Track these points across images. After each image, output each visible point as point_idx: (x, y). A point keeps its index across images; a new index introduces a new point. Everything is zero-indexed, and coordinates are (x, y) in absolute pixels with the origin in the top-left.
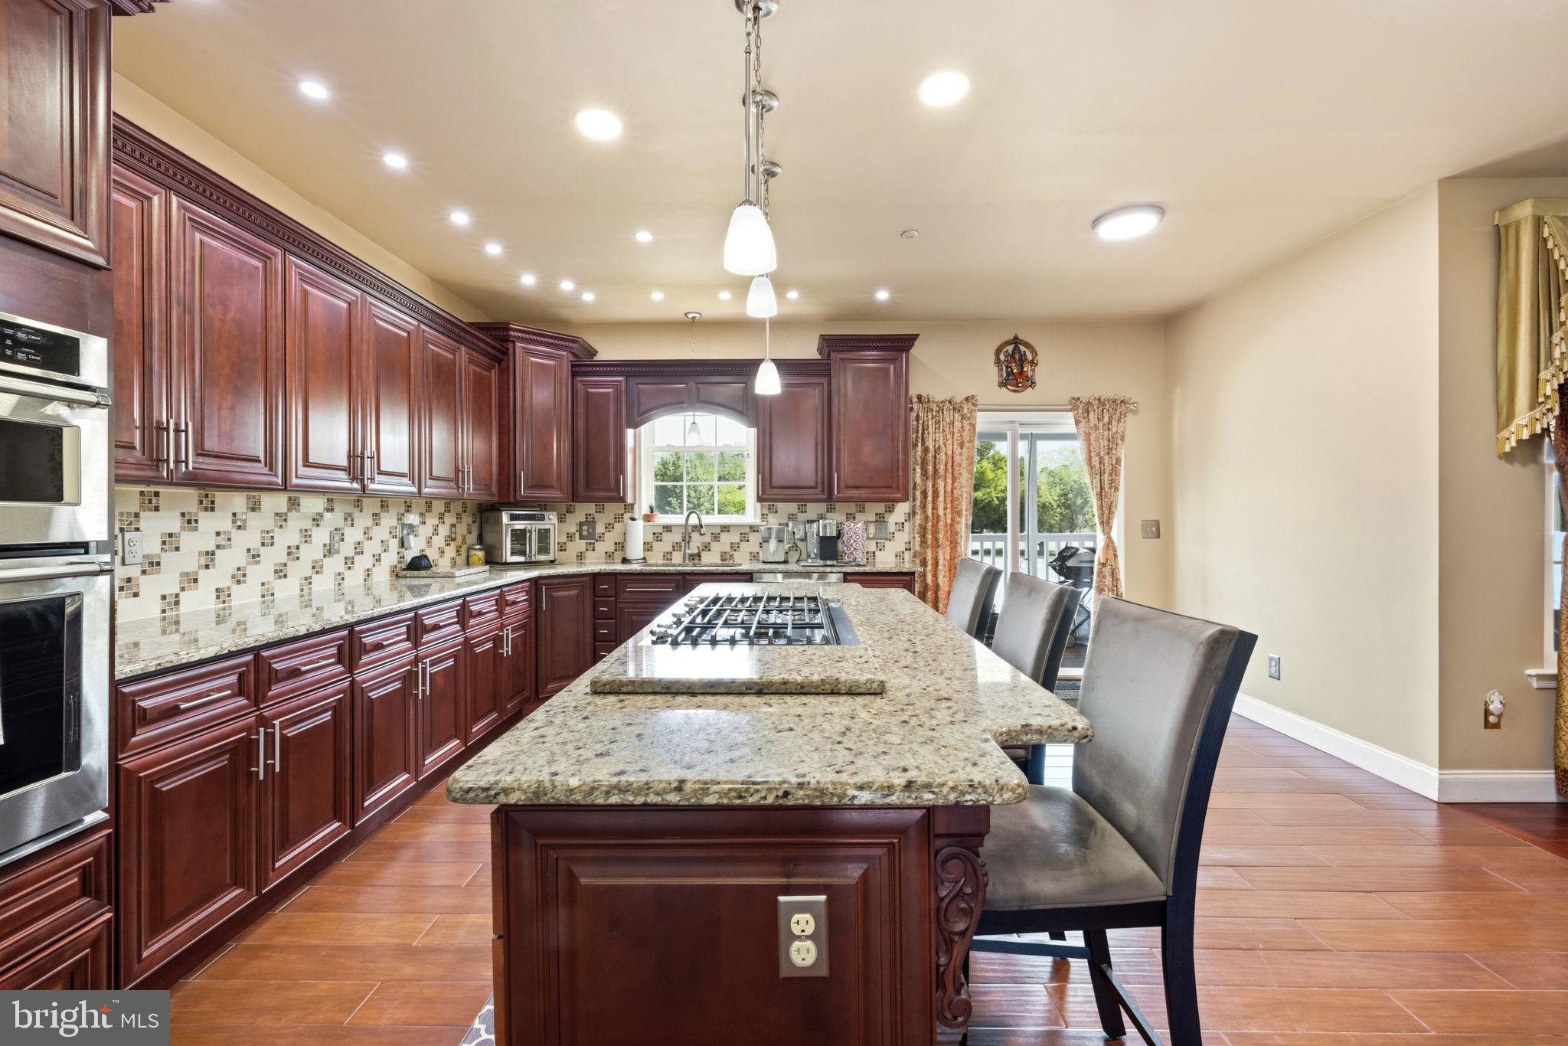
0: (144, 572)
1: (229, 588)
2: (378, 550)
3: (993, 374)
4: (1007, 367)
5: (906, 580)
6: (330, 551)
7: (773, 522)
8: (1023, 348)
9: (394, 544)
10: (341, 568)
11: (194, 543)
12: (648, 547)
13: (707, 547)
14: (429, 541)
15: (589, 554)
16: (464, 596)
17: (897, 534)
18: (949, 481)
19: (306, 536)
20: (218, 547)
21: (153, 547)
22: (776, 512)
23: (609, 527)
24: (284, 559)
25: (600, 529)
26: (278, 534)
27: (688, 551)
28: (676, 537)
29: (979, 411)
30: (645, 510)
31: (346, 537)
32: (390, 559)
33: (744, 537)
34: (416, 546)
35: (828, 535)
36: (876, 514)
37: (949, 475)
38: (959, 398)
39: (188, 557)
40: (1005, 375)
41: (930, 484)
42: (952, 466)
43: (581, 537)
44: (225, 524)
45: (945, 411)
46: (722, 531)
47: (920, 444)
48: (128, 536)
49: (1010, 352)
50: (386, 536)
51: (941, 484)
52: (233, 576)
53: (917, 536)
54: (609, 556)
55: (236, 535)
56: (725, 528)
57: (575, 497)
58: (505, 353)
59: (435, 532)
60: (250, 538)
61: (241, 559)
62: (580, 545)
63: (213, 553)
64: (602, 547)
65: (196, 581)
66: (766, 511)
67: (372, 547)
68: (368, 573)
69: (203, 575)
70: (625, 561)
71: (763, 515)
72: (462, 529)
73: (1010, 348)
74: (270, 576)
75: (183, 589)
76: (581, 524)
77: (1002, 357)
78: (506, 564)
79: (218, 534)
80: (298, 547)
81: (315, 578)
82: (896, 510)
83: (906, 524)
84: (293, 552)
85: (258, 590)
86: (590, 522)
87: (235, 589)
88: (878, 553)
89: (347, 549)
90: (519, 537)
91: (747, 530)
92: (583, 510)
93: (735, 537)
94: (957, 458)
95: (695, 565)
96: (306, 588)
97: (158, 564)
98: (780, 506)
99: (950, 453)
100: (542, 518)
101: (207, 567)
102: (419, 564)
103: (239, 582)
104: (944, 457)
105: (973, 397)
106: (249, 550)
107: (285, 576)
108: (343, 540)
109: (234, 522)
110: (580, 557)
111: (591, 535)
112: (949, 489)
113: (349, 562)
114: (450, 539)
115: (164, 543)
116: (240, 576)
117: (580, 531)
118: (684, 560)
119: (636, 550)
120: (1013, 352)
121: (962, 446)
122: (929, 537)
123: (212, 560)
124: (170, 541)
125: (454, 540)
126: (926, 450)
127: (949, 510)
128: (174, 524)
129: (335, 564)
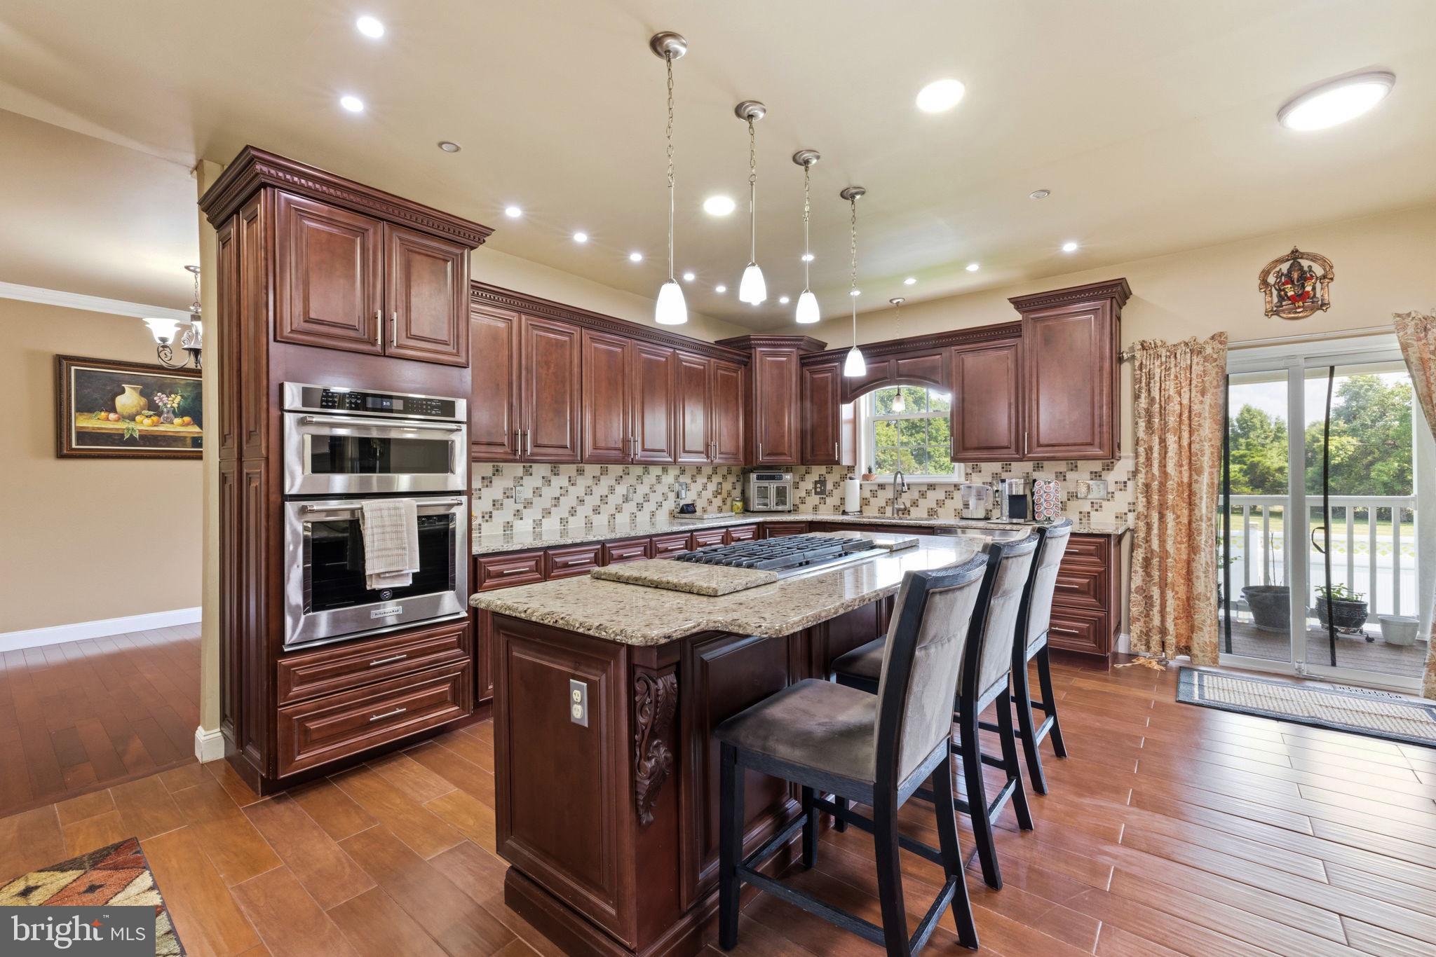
0: (525, 507)
1: (567, 518)
2: (660, 499)
3: (1259, 301)
4: (1279, 290)
5: (1100, 543)
6: (626, 499)
7: (977, 481)
8: (1305, 263)
9: (672, 496)
10: (635, 510)
11: (549, 493)
12: (865, 502)
13: (915, 504)
14: (699, 495)
15: (822, 506)
16: (692, 531)
17: (1118, 495)
18: (1186, 435)
19: (612, 490)
20: (561, 495)
21: (529, 494)
22: (980, 471)
23: (836, 485)
24: (598, 503)
25: (829, 486)
26: (594, 488)
27: (896, 506)
28: (889, 493)
29: (1229, 349)
30: (864, 471)
31: (637, 491)
32: (670, 504)
33: (949, 495)
34: (687, 498)
35: (1014, 493)
36: (1091, 473)
37: (1185, 428)
38: (1203, 338)
39: (545, 501)
40: (1275, 300)
41: (1156, 440)
42: (1190, 418)
43: (816, 493)
44: (565, 483)
45: (1178, 356)
46: (928, 489)
47: (1143, 395)
48: (517, 488)
49: (1285, 271)
50: (666, 490)
51: (1171, 439)
52: (570, 512)
53: (1140, 496)
54: (836, 508)
55: (571, 489)
56: (932, 487)
57: (804, 461)
58: (750, 357)
59: (705, 488)
60: (579, 490)
61: (574, 503)
62: (815, 499)
63: (559, 499)
64: (832, 501)
65: (550, 513)
66: (970, 471)
67: (655, 498)
68: (653, 514)
69: (553, 510)
70: (844, 513)
71: (967, 474)
72: (727, 486)
73: (1285, 267)
74: (590, 513)
75: (543, 517)
76: (816, 483)
77: (1271, 279)
78: (753, 512)
79: (561, 488)
80: (607, 496)
81: (618, 515)
82: (1115, 468)
83: (1130, 484)
84: (604, 499)
85: (583, 520)
86: (822, 482)
87: (571, 519)
88: (1093, 513)
89: (638, 498)
90: (763, 493)
91: (952, 488)
92: (817, 471)
93: (939, 494)
94: (1196, 407)
95: (901, 519)
96: (612, 521)
97: (532, 503)
98: (983, 465)
99: (1185, 402)
100: (780, 478)
101: (556, 506)
102: (688, 510)
103: (572, 515)
104: (1177, 407)
105: (1221, 334)
106: (578, 497)
107: (599, 513)
108: (635, 492)
109: (570, 481)
110: (815, 508)
111: (823, 492)
112: (1185, 443)
113: (640, 507)
114: (717, 493)
115: (534, 492)
116: (573, 512)
117: (815, 488)
118: (893, 514)
119: (853, 504)
120: (1290, 271)
121: (1203, 393)
122: (1155, 497)
123: (558, 502)
124: (537, 492)
125: (720, 494)
126: (1152, 401)
127: (1186, 467)
128: (539, 483)
129: (630, 507)
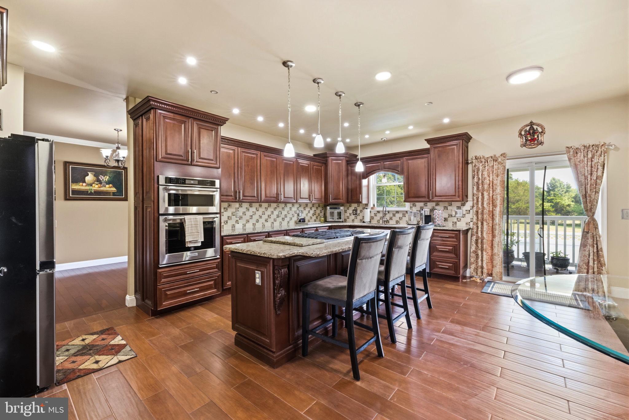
0: (240, 219)
1: (255, 224)
2: (291, 216)
3: (519, 141)
4: (526, 137)
6: (278, 216)
7: (415, 210)
8: (535, 127)
9: (296, 215)
10: (281, 220)
11: (249, 214)
12: (372, 218)
13: (391, 219)
14: (307, 215)
15: (355, 220)
17: (467, 215)
18: (491, 192)
19: (272, 213)
20: (253, 215)
21: (241, 214)
22: (416, 206)
23: (361, 211)
24: (267, 218)
25: (358, 212)
26: (266, 212)
27: (384, 219)
28: (381, 215)
29: (507, 159)
30: (372, 206)
31: (282, 213)
32: (295, 219)
33: (404, 215)
34: (302, 216)
35: (426, 215)
36: (457, 207)
37: (491, 189)
38: (498, 155)
39: (247, 217)
40: (524, 141)
41: (480, 194)
42: (493, 185)
43: (353, 214)
44: (254, 210)
45: (489, 162)
47: (476, 177)
48: (237, 212)
49: (528, 130)
50: (293, 213)
51: (486, 194)
53: (474, 216)
54: (361, 220)
55: (257, 212)
56: (397, 212)
57: (348, 202)
59: (309, 212)
60: (260, 213)
61: (258, 218)
62: (353, 217)
64: (359, 218)
65: (249, 222)
66: (412, 206)
67: (289, 216)
68: (288, 222)
69: (250, 220)
70: (364, 222)
71: (411, 207)
72: (318, 211)
73: (528, 128)
74: (264, 221)
75: (246, 223)
76: (353, 210)
77: (523, 133)
78: (328, 222)
79: (253, 212)
81: (275, 223)
82: (466, 205)
83: (471, 211)
84: (269, 216)
85: (261, 224)
86: (356, 210)
87: (257, 224)
88: (458, 223)
89: (283, 216)
90: (332, 214)
91: (405, 213)
92: (354, 206)
93: (400, 215)
94: (495, 182)
95: (386, 224)
96: (272, 224)
97: (242, 218)
98: (417, 204)
99: (491, 179)
100: (339, 208)
102: (303, 221)
103: (257, 222)
104: (488, 182)
105: (504, 154)
106: (259, 216)
107: (267, 222)
109: (256, 210)
110: (353, 221)
111: (356, 214)
112: (491, 195)
113: (283, 219)
114: (314, 214)
117: (353, 212)
118: (382, 223)
119: (367, 219)
120: (530, 129)
121: (497, 177)
122: (480, 216)
123: (252, 217)
124: (244, 213)
125: (315, 214)
126: (479, 179)
127: (491, 205)
128: (245, 210)
129: (279, 220)
